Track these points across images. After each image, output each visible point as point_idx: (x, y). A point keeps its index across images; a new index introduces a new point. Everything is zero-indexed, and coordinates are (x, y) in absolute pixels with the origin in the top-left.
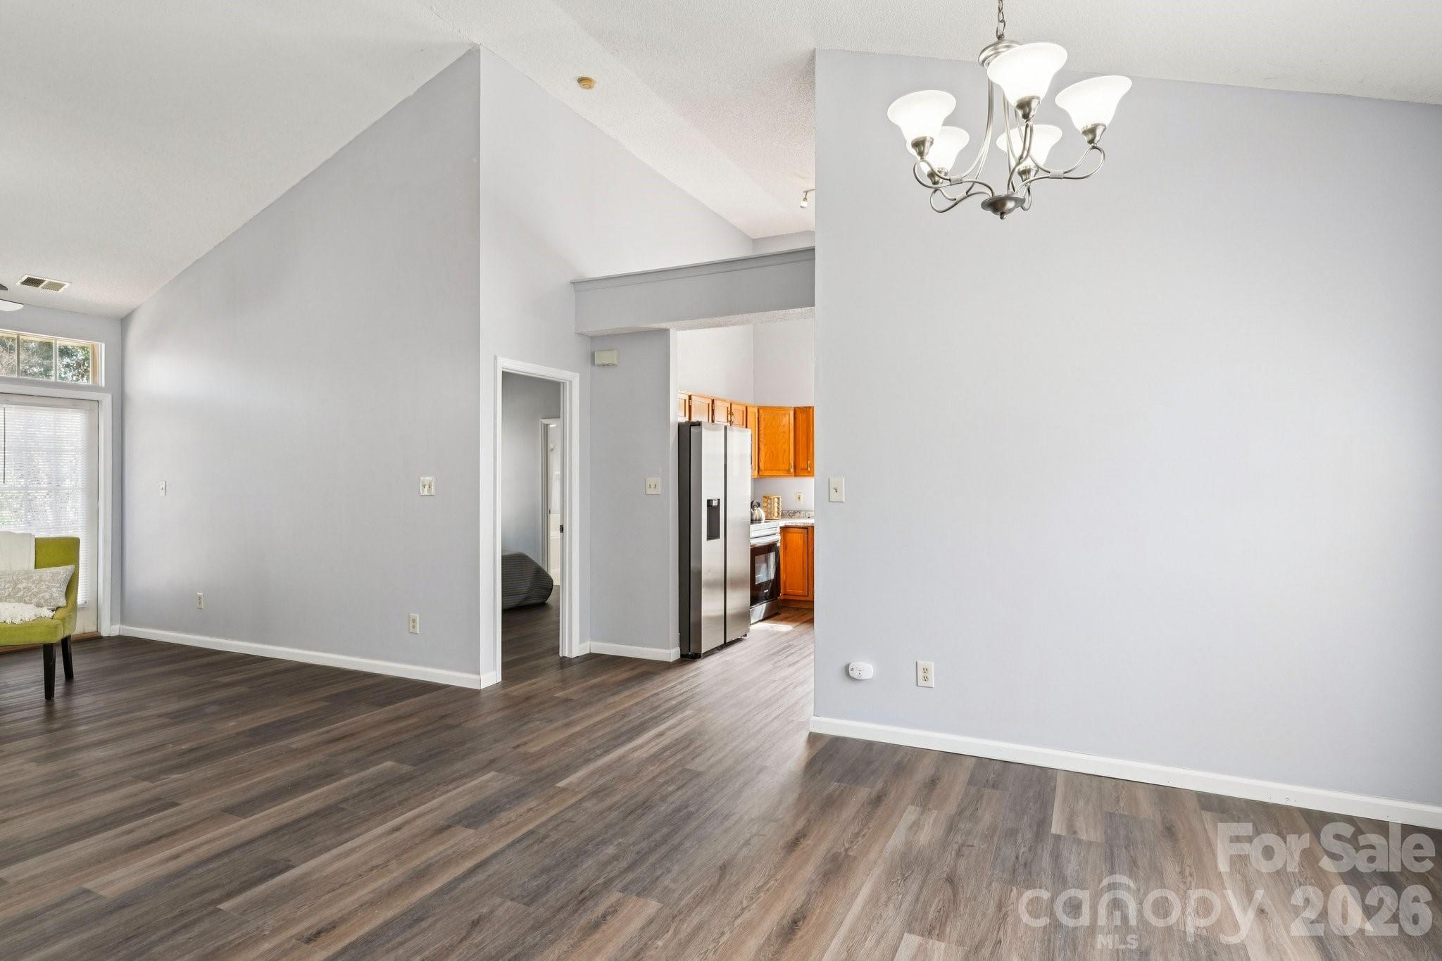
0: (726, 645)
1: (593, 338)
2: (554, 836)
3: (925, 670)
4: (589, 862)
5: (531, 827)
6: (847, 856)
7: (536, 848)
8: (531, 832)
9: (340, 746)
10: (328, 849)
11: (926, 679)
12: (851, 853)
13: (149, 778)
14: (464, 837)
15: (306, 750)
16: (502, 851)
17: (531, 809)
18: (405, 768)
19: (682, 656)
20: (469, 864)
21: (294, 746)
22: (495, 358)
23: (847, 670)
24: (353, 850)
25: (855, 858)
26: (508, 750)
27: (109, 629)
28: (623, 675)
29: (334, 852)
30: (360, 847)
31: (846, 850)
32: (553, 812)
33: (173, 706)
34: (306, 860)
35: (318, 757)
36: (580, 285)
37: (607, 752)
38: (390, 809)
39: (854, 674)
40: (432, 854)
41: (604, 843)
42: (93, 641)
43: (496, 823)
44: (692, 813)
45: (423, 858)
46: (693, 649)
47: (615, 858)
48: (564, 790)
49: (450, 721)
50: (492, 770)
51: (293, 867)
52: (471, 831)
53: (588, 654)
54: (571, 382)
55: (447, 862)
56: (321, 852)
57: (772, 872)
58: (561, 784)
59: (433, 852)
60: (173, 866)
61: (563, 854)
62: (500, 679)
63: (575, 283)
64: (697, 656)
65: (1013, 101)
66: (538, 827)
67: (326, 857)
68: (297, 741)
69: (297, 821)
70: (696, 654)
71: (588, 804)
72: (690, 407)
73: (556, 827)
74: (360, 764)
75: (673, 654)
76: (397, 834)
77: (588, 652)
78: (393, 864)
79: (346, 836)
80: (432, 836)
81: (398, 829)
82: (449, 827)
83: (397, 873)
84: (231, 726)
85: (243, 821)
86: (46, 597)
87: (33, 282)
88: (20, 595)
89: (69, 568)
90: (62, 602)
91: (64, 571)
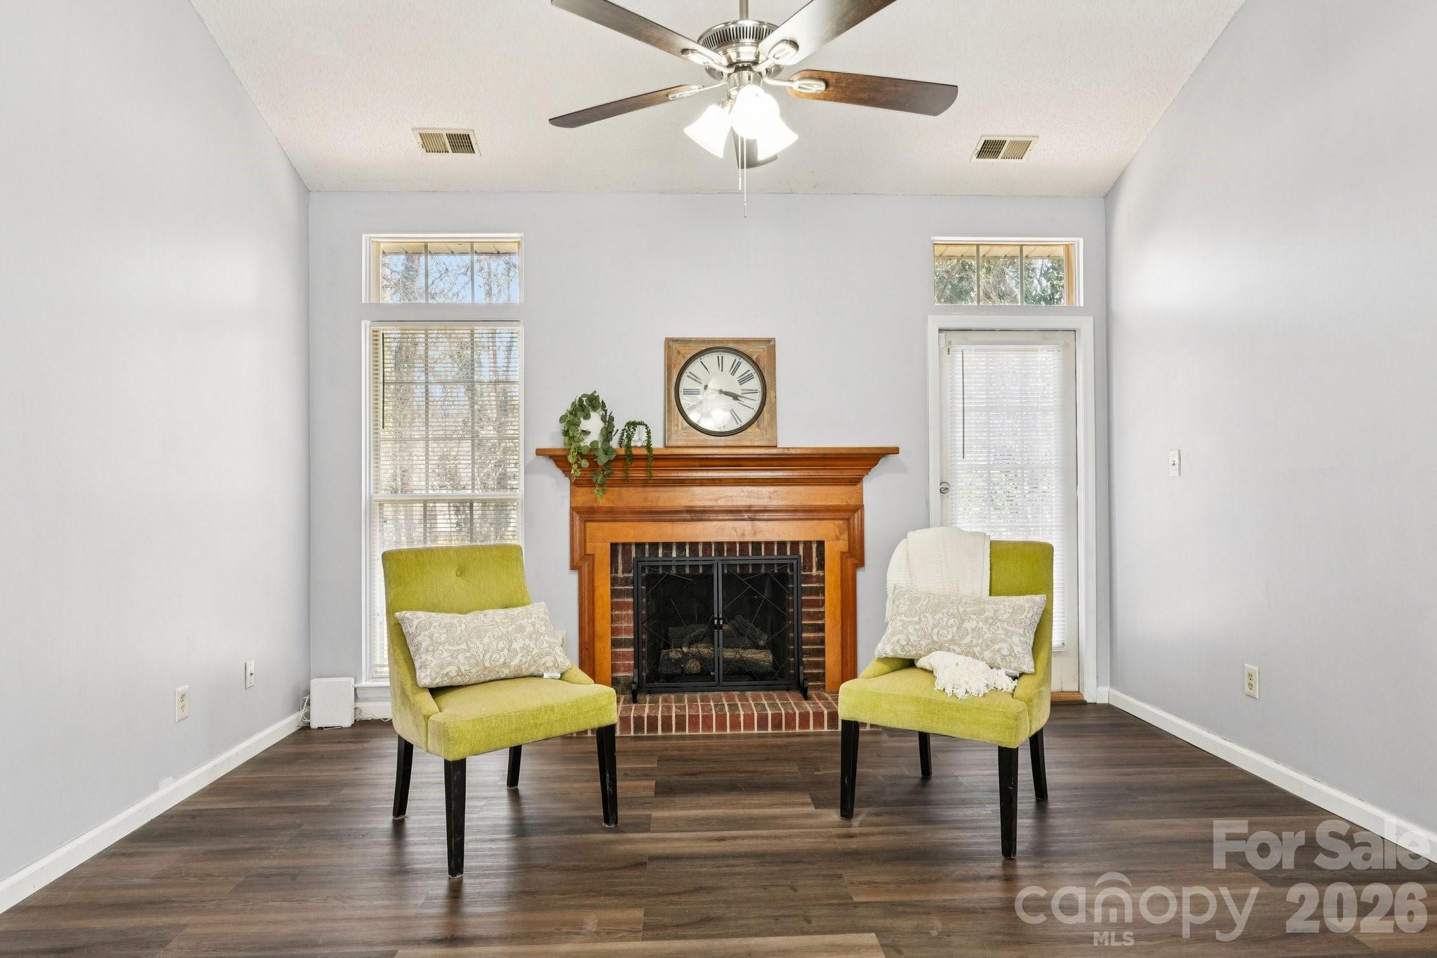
27: (1096, 693)
86: (1005, 652)
87: (990, 149)
88: (967, 640)
89: (1039, 599)
90: (1027, 665)
91: (1029, 604)
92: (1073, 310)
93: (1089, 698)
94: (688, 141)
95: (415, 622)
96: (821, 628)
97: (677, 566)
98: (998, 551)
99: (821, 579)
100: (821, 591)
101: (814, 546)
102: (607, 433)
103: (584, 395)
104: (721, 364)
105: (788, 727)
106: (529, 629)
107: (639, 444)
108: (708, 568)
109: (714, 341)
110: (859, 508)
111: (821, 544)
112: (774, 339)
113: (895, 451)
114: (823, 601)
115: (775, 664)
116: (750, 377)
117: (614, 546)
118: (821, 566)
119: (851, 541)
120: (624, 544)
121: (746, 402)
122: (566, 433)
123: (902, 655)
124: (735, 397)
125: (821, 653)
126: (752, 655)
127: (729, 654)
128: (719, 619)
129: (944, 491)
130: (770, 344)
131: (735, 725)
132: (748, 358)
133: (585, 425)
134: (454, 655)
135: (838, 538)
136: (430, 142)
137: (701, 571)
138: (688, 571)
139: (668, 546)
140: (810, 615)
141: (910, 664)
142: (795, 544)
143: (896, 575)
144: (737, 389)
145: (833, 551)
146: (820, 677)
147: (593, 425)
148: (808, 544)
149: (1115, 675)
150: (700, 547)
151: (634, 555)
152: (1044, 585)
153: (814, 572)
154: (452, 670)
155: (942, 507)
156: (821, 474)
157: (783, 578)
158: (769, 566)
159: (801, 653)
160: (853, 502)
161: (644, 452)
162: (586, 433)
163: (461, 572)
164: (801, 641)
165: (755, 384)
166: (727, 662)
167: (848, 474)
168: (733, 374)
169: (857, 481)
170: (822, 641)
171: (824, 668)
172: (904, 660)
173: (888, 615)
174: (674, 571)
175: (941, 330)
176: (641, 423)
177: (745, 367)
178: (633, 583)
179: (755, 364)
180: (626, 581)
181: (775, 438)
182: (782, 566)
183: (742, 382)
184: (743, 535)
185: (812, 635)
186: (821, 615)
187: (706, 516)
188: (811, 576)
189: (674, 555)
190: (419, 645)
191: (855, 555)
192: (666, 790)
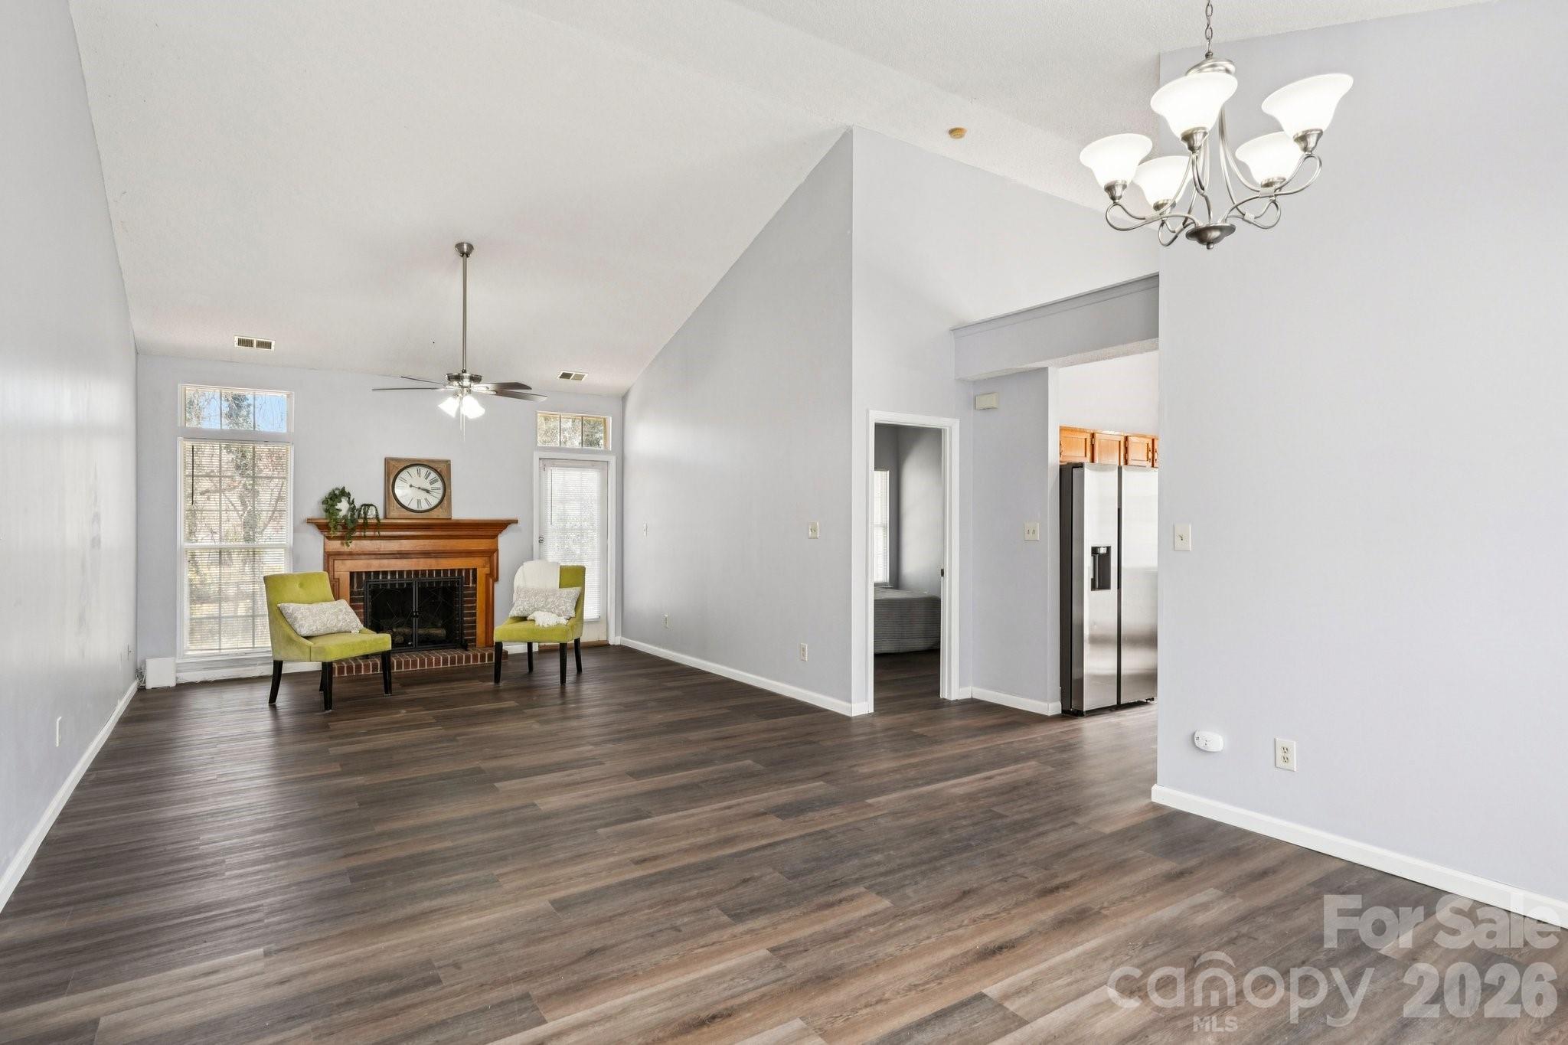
0: (1120, 707)
1: (975, 383)
2: (840, 837)
3: (1285, 750)
4: (856, 862)
5: (825, 827)
6: (1099, 913)
7: (820, 842)
8: (824, 831)
9: (720, 744)
10: (677, 810)
11: (1286, 760)
12: (1103, 912)
13: (595, 744)
14: (774, 822)
15: (698, 742)
16: (792, 839)
17: (834, 814)
18: (759, 767)
19: (1063, 711)
20: (764, 842)
21: (691, 738)
22: (868, 412)
23: (1193, 738)
24: (692, 815)
25: (1106, 916)
26: (845, 767)
27: (615, 640)
28: (990, 720)
29: (680, 813)
30: (698, 814)
31: (1102, 908)
32: (850, 820)
33: (632, 699)
34: (661, 814)
35: (704, 749)
36: (962, 330)
37: (928, 783)
38: (733, 793)
39: (1200, 744)
40: (743, 829)
41: (877, 851)
42: (601, 647)
43: (801, 818)
44: (971, 846)
45: (735, 831)
46: (1074, 705)
47: (878, 864)
48: (870, 805)
49: (811, 738)
50: (822, 780)
51: (650, 817)
52: (779, 820)
53: (969, 699)
54: (951, 428)
55: (751, 836)
56: (672, 811)
57: (1010, 907)
58: (869, 801)
59: (744, 828)
60: (584, 801)
61: (837, 852)
62: (872, 711)
63: (954, 330)
64: (1079, 713)
65: (1178, 133)
66: (831, 829)
67: (674, 815)
68: (694, 735)
69: (668, 789)
70: (1078, 711)
71: (882, 821)
72: (1093, 446)
73: (844, 832)
74: (728, 758)
75: (1053, 708)
76: (727, 811)
77: (970, 697)
78: (714, 830)
79: (693, 805)
80: (750, 818)
81: (729, 807)
82: (765, 814)
83: (713, 836)
84: (659, 718)
85: (635, 782)
86: (564, 609)
87: (566, 376)
88: (549, 606)
89: (578, 589)
90: (573, 614)
91: (574, 591)
92: (606, 452)
93: (611, 643)
94: (441, 411)
95: (291, 608)
96: (474, 615)
97: (391, 584)
98: (564, 570)
99: (475, 589)
100: (475, 595)
101: (471, 571)
102: (352, 509)
103: (337, 489)
104: (419, 473)
105: (459, 663)
106: (344, 610)
107: (371, 517)
108: (410, 585)
109: (414, 460)
110: (496, 550)
111: (475, 570)
112: (450, 461)
113: (516, 522)
114: (476, 600)
115: (447, 636)
116: (436, 481)
117: (352, 574)
118: (475, 581)
119: (492, 569)
120: (358, 573)
121: (434, 494)
122: (327, 511)
123: (521, 615)
124: (428, 491)
125: (474, 627)
126: (434, 631)
127: (421, 631)
128: (416, 612)
129: (541, 541)
130: (447, 463)
131: (430, 664)
132: (435, 471)
133: (339, 506)
134: (315, 622)
135: (484, 567)
136: (242, 342)
137: (405, 586)
138: (397, 586)
139: (385, 573)
140: (469, 608)
141: (524, 619)
142: (460, 571)
143: (518, 582)
144: (428, 487)
145: (482, 573)
146: (474, 640)
147: (343, 506)
148: (467, 571)
149: (624, 631)
150: (405, 573)
151: (364, 578)
152: (582, 584)
153: (471, 585)
154: (314, 628)
155: (540, 549)
156: (476, 533)
157: (453, 588)
158: (445, 582)
159: (463, 628)
160: (493, 548)
161: (375, 521)
162: (340, 510)
163: (301, 585)
164: (463, 622)
165: (439, 484)
166: (420, 635)
167: (490, 533)
168: (426, 478)
169: (495, 537)
170: (475, 622)
171: (475, 635)
172: (521, 617)
173: (514, 599)
174: (389, 587)
175: (540, 459)
176: (371, 505)
177: (433, 475)
178: (363, 594)
179: (439, 474)
180: (359, 593)
181: (451, 515)
182: (453, 582)
183: (431, 483)
184: (431, 566)
185: (468, 618)
186: (474, 608)
187: (409, 556)
188: (469, 587)
189: (389, 577)
190: (295, 619)
191: (493, 576)
192: (404, 685)
